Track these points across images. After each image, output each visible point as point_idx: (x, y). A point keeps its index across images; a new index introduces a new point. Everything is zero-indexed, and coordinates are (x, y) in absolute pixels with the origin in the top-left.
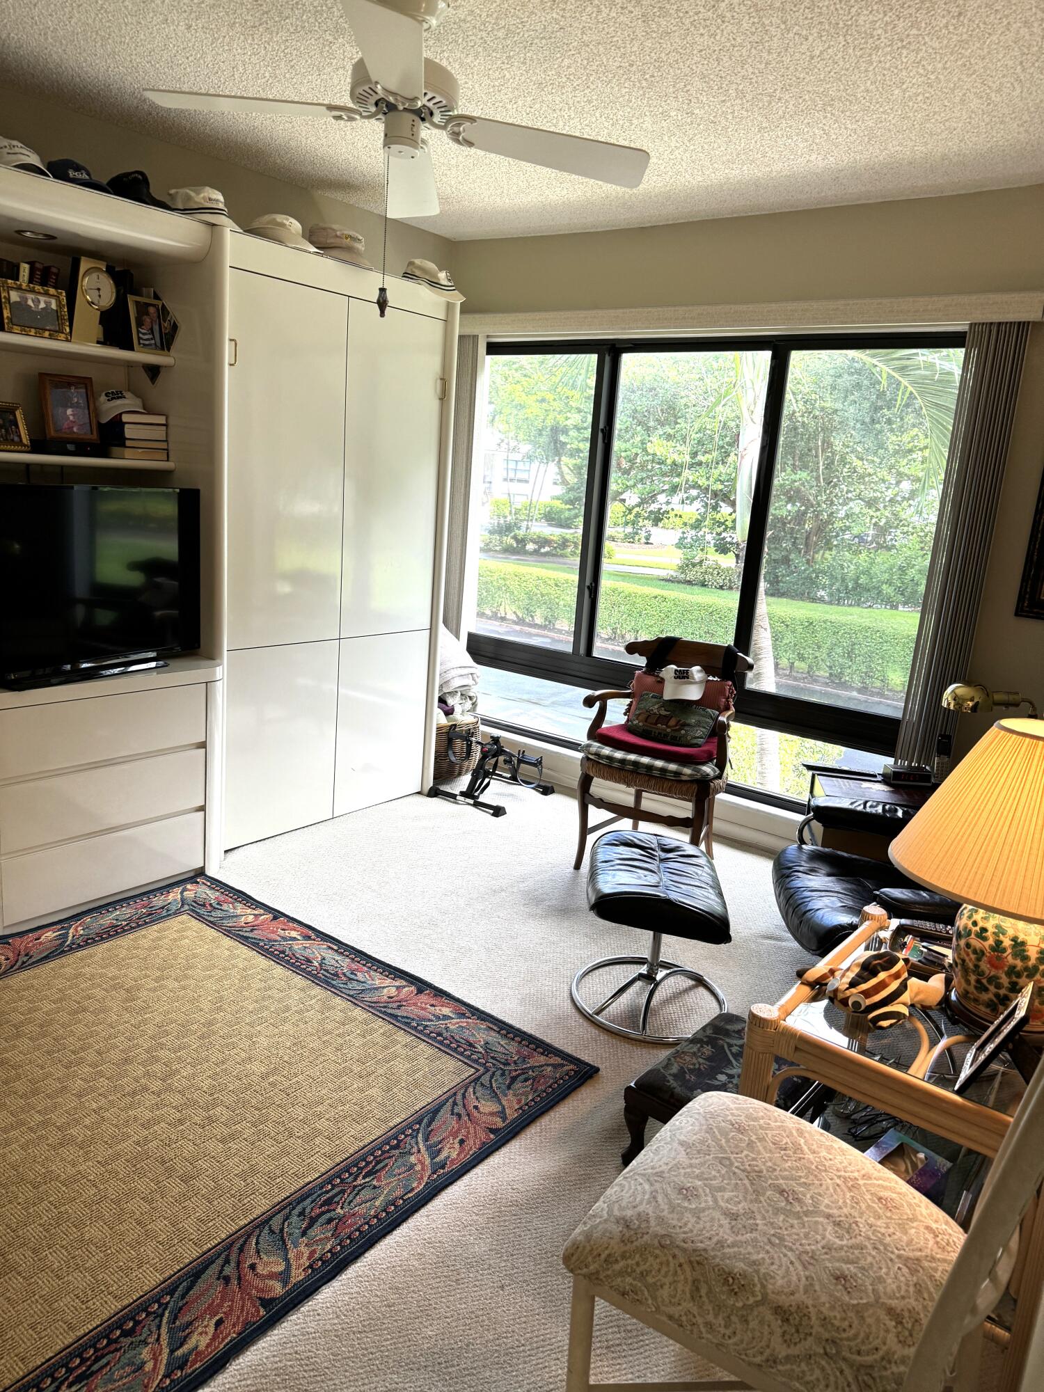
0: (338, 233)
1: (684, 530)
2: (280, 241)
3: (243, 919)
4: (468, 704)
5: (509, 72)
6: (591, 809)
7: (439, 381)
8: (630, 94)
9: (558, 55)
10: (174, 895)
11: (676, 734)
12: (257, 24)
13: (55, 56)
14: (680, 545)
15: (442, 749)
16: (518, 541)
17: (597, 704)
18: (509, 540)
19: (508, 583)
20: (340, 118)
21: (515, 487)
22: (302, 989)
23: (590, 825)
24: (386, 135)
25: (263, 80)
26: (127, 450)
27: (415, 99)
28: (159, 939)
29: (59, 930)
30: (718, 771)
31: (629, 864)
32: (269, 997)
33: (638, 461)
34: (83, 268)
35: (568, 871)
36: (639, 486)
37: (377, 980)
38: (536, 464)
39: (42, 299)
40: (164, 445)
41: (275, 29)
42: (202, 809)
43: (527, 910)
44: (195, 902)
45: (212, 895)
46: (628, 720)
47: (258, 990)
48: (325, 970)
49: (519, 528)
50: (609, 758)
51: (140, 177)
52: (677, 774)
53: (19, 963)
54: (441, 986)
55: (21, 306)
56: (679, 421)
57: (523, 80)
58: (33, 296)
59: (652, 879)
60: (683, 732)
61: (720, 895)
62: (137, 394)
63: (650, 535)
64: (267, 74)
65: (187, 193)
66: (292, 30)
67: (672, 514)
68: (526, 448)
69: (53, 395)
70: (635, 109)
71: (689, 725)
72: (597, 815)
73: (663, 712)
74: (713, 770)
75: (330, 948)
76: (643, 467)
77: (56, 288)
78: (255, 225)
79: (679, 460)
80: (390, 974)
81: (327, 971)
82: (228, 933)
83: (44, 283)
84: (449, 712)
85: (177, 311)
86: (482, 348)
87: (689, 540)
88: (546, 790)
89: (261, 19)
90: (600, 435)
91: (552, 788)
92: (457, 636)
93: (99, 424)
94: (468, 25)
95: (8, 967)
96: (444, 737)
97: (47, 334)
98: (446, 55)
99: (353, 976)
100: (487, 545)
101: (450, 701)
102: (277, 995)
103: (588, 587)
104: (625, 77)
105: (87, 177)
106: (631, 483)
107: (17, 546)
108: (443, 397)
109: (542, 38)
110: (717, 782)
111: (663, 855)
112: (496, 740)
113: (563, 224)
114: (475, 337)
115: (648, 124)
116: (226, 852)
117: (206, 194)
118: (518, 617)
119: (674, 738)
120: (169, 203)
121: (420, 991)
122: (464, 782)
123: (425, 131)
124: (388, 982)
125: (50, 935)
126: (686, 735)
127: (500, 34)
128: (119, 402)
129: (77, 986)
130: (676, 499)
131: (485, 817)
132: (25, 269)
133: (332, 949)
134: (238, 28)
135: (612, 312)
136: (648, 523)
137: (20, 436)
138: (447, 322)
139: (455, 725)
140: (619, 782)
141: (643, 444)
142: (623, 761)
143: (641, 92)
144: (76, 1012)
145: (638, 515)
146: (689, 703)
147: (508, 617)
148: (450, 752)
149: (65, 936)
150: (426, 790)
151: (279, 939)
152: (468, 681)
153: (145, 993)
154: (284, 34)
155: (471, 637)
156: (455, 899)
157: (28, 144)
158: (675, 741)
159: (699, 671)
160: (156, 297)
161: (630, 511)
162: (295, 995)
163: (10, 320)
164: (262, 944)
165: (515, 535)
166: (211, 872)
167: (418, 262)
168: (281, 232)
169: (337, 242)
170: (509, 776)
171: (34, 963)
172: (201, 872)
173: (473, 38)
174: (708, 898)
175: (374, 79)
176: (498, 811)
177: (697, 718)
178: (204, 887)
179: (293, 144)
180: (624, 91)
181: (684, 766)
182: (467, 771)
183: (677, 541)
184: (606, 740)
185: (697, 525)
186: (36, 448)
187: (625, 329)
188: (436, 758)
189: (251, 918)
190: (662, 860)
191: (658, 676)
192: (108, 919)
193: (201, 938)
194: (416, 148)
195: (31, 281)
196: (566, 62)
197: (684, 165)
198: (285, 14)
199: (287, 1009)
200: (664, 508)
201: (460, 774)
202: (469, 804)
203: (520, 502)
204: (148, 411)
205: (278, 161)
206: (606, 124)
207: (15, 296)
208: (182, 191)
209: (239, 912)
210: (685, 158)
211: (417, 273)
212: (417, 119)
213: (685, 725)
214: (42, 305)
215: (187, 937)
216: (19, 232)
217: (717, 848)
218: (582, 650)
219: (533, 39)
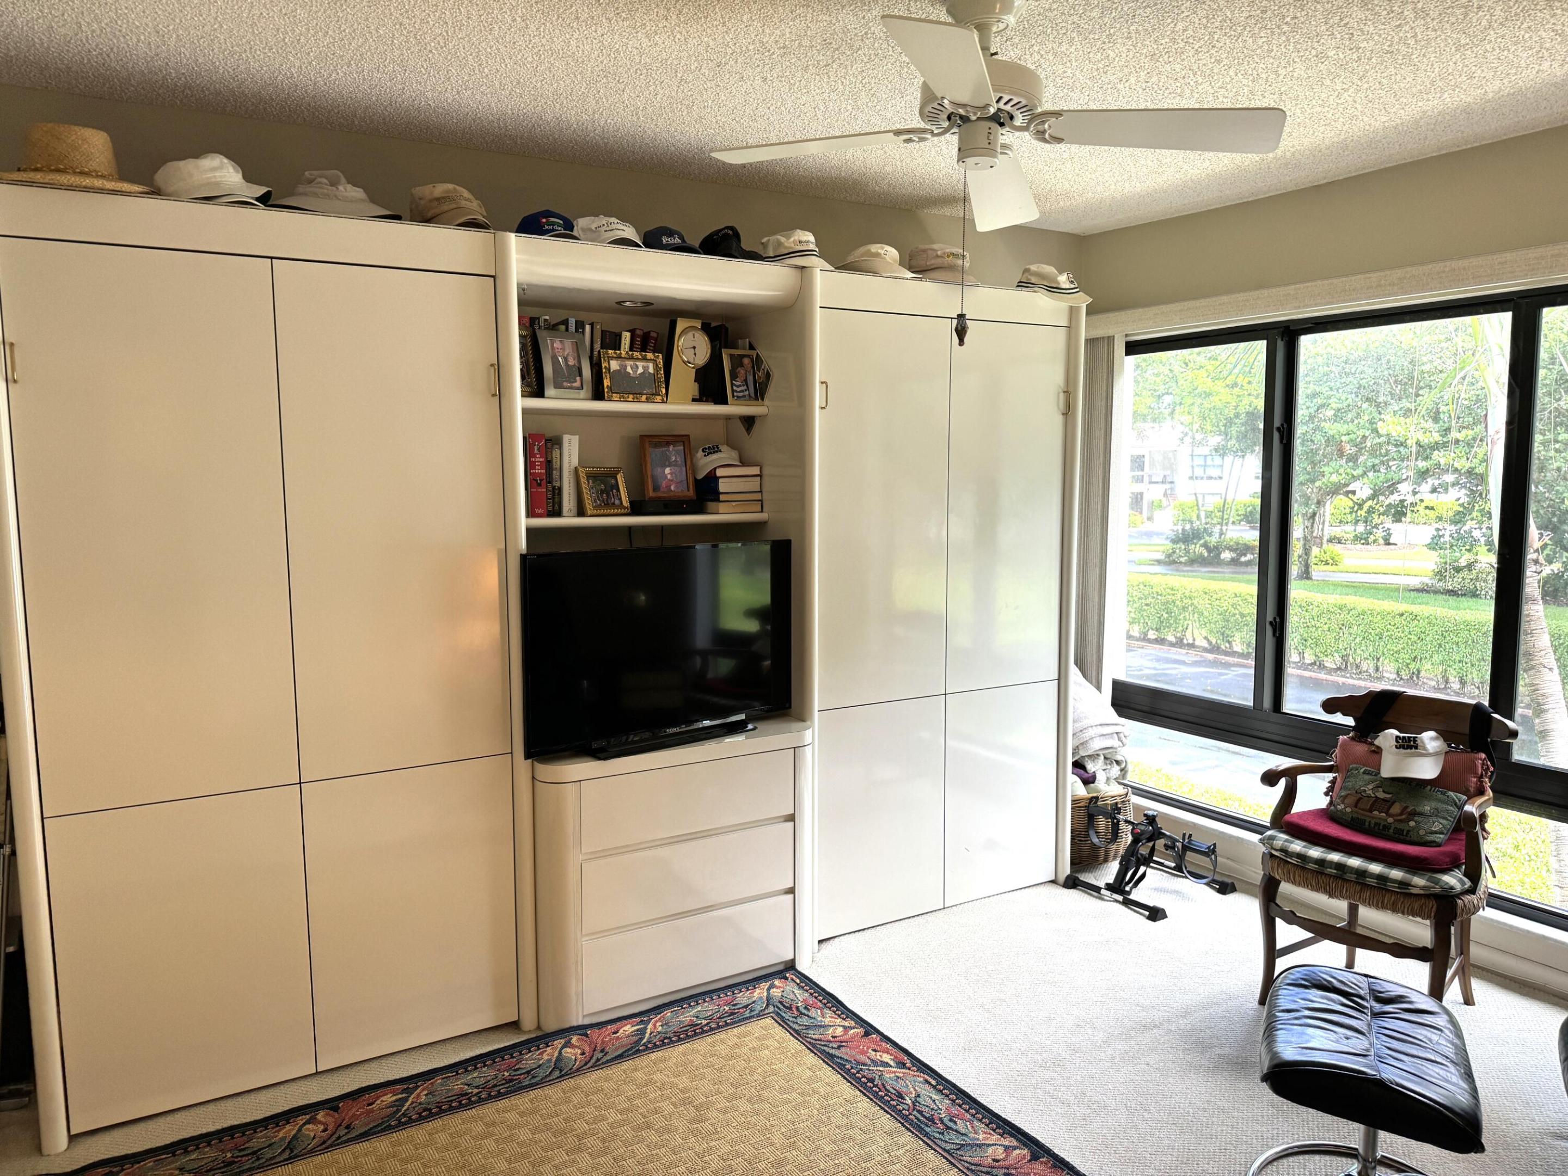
0: (939, 253)
1: (1437, 526)
2: (874, 273)
3: (831, 1031)
4: (1115, 771)
5: (1112, 50)
6: (1280, 923)
7: (1062, 396)
8: (1269, 43)
9: (1169, 21)
10: (760, 992)
11: (1401, 826)
12: (830, 62)
13: (649, 132)
14: (1434, 544)
15: (1082, 827)
16: (1209, 550)
17: (1283, 782)
18: (1197, 549)
19: (1195, 602)
20: (910, 140)
21: (1203, 487)
22: (890, 1134)
23: (1280, 944)
24: (959, 150)
25: (847, 114)
26: (721, 504)
27: (987, 106)
28: (738, 1046)
29: (637, 1024)
30: (1468, 884)
31: (1322, 1016)
32: (850, 1138)
33: (1368, 444)
34: (679, 330)
35: (1251, 1005)
36: (1371, 474)
37: (982, 1134)
38: (1229, 459)
39: (640, 364)
40: (758, 496)
41: (848, 63)
42: (791, 891)
43: (1189, 1058)
44: (781, 1003)
45: (800, 996)
46: (1331, 803)
47: (839, 1127)
48: (919, 1112)
49: (1210, 535)
50: (1302, 857)
51: (730, 232)
52: (1404, 884)
53: (593, 1061)
54: (1062, 1154)
55: (622, 373)
56: (1421, 392)
57: (1131, 56)
58: (632, 363)
59: (1358, 1044)
60: (1412, 824)
61: (1468, 1076)
62: (733, 446)
63: (1389, 535)
64: (849, 108)
65: (777, 239)
66: (866, 60)
67: (1420, 508)
68: (1216, 440)
69: (654, 454)
70: (1280, 58)
71: (1421, 814)
72: (1287, 933)
73: (1381, 795)
74: (1461, 881)
75: (927, 1081)
76: (1373, 452)
77: (654, 352)
78: (851, 259)
79: (1425, 440)
80: (998, 1127)
81: (920, 1112)
82: (814, 1047)
83: (644, 349)
84: (1088, 780)
85: (770, 358)
86: (1120, 348)
87: (1447, 538)
88: (1225, 888)
89: (833, 57)
90: (1276, 436)
91: (1233, 884)
92: (1099, 687)
93: (696, 480)
94: (1055, 13)
95: (583, 1063)
96: (1083, 812)
97: (644, 398)
98: (1036, 48)
99: (951, 1124)
100: (1169, 556)
101: (1091, 767)
102: (860, 1138)
103: (1271, 623)
104: (1259, 26)
105: (679, 241)
106: (1359, 472)
107: (643, 598)
108: (1068, 412)
109: (1145, 7)
110: (1467, 898)
111: (1377, 1007)
112: (1151, 820)
113: (1211, 199)
114: (1110, 339)
115: (1300, 70)
116: (820, 942)
117: (796, 238)
118: (1210, 643)
119: (1399, 831)
120: (761, 253)
121: (1034, 1158)
122: (1110, 872)
123: (1005, 136)
124: (995, 1138)
125: (628, 1028)
126: (1417, 827)
127: (1094, 14)
128: (714, 456)
129: (646, 1095)
130: (1425, 487)
131: (1138, 920)
132: (626, 336)
133: (929, 1083)
134: (812, 70)
135: (1281, 291)
136: (1388, 522)
137: (620, 499)
138: (1071, 328)
139: (1097, 798)
140: (1317, 890)
141: (1371, 423)
142: (1321, 862)
143: (1284, 38)
144: (640, 1128)
145: (1370, 511)
146: (1420, 784)
147: (1197, 643)
148: (1092, 833)
149: (642, 1032)
150: (1062, 878)
151: (869, 1062)
152: (1114, 742)
153: (715, 1114)
154: (858, 66)
155: (1118, 687)
156: (1090, 1031)
157: (623, 219)
158: (1401, 836)
159: (1432, 739)
160: (752, 347)
161: (1360, 506)
162: (881, 1141)
163: (610, 388)
164: (848, 1066)
165: (1206, 542)
166: (802, 966)
167: (1033, 268)
168: (877, 264)
169: (938, 262)
170: (1173, 865)
171: (608, 1061)
172: (790, 966)
173: (1064, 24)
174: (1447, 1081)
175: (939, 96)
176: (1155, 914)
177: (1434, 804)
178: (792, 984)
179: (888, 169)
180: (1260, 42)
181: (1414, 874)
182: (1115, 857)
183: (1429, 541)
184: (1297, 831)
185: (1459, 518)
186: (636, 509)
187: (1299, 307)
188: (1073, 838)
189: (839, 1031)
190: (1376, 1015)
191: (1372, 744)
192: (688, 1016)
193: (783, 1050)
194: (995, 156)
195: (631, 349)
196: (1180, 26)
197: (1359, 107)
198: (857, 45)
199: (869, 1157)
200: (1410, 499)
201: (1106, 860)
202: (1116, 901)
203: (1212, 503)
204: (744, 463)
205: (877, 188)
206: (1245, 82)
207: (614, 365)
208: (772, 238)
209: (827, 1021)
210: (1359, 100)
211: (1033, 280)
212: (995, 126)
213: (1414, 814)
214: (640, 370)
215: (768, 1048)
216: (619, 303)
217: (1478, 987)
218: (1267, 703)
219: (1135, 11)
